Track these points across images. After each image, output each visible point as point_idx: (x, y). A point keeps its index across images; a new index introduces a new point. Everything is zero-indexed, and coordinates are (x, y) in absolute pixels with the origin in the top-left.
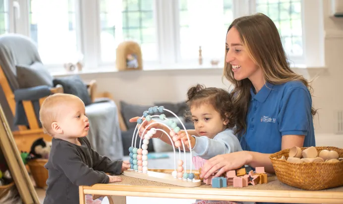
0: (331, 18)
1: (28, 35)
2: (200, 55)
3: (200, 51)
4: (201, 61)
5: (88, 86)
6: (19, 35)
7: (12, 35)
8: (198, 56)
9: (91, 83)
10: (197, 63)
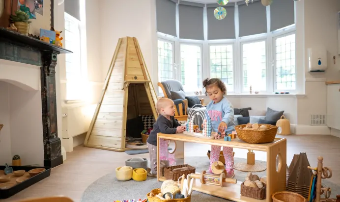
0: (309, 72)
1: (180, 81)
2: (251, 89)
3: (251, 88)
4: (251, 91)
5: (200, 100)
6: (176, 80)
7: (173, 80)
8: (250, 90)
9: (202, 99)
10: (249, 92)
